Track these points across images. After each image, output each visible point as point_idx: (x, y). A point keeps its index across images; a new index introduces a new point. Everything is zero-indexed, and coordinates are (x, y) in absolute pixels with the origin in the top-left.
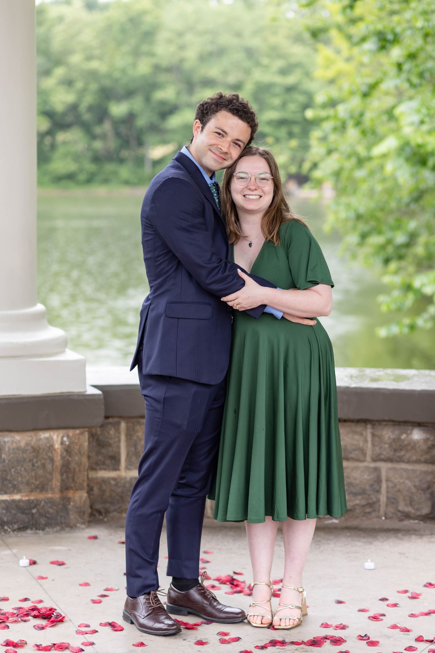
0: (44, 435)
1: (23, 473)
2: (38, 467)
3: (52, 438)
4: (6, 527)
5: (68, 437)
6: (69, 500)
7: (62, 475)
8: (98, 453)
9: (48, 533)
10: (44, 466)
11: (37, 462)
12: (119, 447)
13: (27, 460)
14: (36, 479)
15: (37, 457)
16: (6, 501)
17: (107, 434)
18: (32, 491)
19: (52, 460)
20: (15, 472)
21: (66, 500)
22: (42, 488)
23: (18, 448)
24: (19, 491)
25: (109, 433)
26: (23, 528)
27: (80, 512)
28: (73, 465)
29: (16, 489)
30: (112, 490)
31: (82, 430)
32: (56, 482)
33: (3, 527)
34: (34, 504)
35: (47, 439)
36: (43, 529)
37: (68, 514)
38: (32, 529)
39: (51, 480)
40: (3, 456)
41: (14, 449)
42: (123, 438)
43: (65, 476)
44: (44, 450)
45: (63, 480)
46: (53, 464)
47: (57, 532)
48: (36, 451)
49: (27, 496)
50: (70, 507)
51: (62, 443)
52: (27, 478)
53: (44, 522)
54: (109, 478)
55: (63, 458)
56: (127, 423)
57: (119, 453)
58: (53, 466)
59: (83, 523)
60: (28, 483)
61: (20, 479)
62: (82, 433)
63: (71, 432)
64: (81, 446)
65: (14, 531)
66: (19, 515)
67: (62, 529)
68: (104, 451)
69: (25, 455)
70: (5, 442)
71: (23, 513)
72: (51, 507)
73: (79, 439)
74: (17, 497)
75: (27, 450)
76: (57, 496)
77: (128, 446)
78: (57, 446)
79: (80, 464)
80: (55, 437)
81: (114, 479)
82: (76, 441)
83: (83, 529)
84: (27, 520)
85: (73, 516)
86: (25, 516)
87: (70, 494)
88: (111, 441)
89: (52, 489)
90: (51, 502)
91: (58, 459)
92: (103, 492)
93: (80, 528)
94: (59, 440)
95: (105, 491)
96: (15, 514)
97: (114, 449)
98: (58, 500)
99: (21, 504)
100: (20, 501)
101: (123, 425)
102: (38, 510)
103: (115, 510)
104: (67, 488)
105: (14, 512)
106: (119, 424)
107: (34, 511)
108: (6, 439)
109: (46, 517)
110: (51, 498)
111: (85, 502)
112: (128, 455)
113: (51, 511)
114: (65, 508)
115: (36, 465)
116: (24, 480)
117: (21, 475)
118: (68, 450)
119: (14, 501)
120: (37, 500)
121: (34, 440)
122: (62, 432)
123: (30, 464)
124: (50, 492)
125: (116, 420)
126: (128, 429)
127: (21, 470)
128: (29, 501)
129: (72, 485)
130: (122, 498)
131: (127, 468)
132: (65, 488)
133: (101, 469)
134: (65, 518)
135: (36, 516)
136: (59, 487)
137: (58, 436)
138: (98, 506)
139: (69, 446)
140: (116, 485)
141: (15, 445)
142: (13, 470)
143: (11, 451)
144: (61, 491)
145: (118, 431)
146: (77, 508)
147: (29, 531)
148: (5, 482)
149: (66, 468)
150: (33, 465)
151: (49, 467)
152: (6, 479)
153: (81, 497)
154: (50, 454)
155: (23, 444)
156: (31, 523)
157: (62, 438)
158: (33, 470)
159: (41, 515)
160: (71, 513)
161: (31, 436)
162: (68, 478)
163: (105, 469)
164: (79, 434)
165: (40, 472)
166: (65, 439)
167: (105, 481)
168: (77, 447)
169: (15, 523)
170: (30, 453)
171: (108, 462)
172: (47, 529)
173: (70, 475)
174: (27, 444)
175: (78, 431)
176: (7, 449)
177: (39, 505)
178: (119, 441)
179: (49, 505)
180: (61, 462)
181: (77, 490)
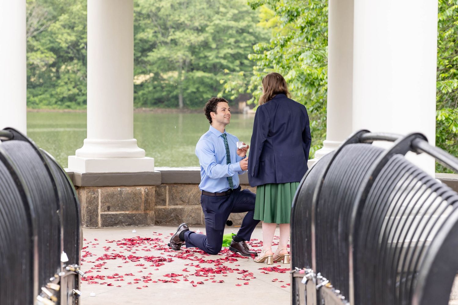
0: (138, 188)
1: (130, 203)
2: (135, 201)
3: (141, 190)
4: (123, 224)
5: (147, 189)
6: (147, 214)
7: (145, 204)
8: (157, 198)
9: (139, 227)
10: (138, 200)
11: (135, 199)
12: (166, 196)
13: (131, 198)
14: (135, 205)
15: (135, 197)
16: (123, 213)
17: (161, 191)
18: (133, 210)
19: (141, 198)
20: (127, 202)
21: (146, 214)
22: (137, 209)
23: (128, 193)
24: (128, 210)
25: (162, 190)
26: (130, 225)
27: (152, 219)
28: (149, 200)
29: (127, 209)
30: (163, 213)
31: (153, 186)
32: (142, 207)
33: (122, 223)
34: (135, 215)
35: (139, 190)
36: (137, 226)
37: (147, 220)
38: (133, 225)
39: (140, 206)
40: (122, 196)
41: (126, 193)
42: (167, 192)
43: (146, 204)
44: (138, 194)
45: (145, 206)
46: (141, 200)
47: (143, 226)
48: (135, 194)
49: (131, 212)
50: (148, 217)
51: (145, 191)
52: (132, 205)
53: (138, 223)
54: (161, 209)
55: (145, 197)
56: (169, 186)
57: (166, 198)
58: (141, 201)
59: (153, 224)
60: (132, 207)
61: (129, 205)
62: (153, 188)
63: (148, 187)
64: (152, 193)
65: (126, 225)
66: (128, 219)
67: (145, 226)
68: (160, 197)
69: (130, 196)
70: (123, 190)
71: (129, 219)
72: (140, 217)
73: (151, 190)
74: (127, 212)
75: (131, 194)
76: (143, 212)
77: (169, 196)
78: (143, 193)
79: (152, 200)
80: (142, 189)
81: (164, 209)
82: (150, 191)
83: (153, 226)
84: (131, 221)
85: (149, 221)
86: (130, 220)
87: (148, 212)
88: (163, 194)
89: (141, 210)
90: (140, 214)
91: (143, 198)
92: (159, 214)
93: (151, 226)
94: (144, 190)
95: (160, 214)
96: (127, 219)
97: (164, 197)
98: (143, 214)
99: (129, 215)
100: (128, 214)
101: (167, 187)
102: (135, 218)
103: (164, 222)
104: (147, 210)
105: (126, 218)
106: (166, 186)
107: (134, 218)
108: (123, 189)
109: (139, 220)
110: (140, 213)
111: (153, 215)
112: (169, 199)
113: (140, 218)
114: (146, 217)
115: (135, 200)
116: (130, 206)
117: (129, 204)
118: (147, 194)
119: (126, 214)
120: (135, 214)
121: (134, 190)
122: (145, 187)
123: (133, 199)
124: (140, 211)
125: (165, 185)
126: (169, 189)
127: (129, 202)
128: (132, 214)
129: (149, 208)
130: (167, 216)
131: (169, 205)
132: (146, 209)
133: (158, 205)
134: (146, 221)
135: (135, 220)
136: (144, 209)
137: (143, 189)
138: (158, 220)
139: (147, 193)
140: (165, 211)
141: (127, 192)
142: (126, 202)
143: (125, 194)
144: (144, 211)
145: (165, 189)
146: (150, 217)
147: (132, 226)
148: (123, 206)
149: (146, 201)
150: (134, 200)
151: (140, 201)
152: (123, 205)
153: (152, 213)
154: (140, 196)
155: (130, 191)
156: (133, 222)
157: (145, 190)
158: (134, 202)
159: (137, 220)
160: (148, 219)
161: (133, 188)
162: (147, 205)
163: (160, 205)
164: (151, 188)
165: (136, 203)
166: (146, 190)
167: (160, 210)
168: (151, 193)
169: (127, 222)
170: (133, 195)
171: (161, 202)
172: (139, 226)
173: (148, 204)
174: (132, 192)
175: (151, 187)
176: (124, 193)
177: (136, 216)
178: (166, 194)
179: (140, 216)
180: (144, 199)
181: (150, 210)
